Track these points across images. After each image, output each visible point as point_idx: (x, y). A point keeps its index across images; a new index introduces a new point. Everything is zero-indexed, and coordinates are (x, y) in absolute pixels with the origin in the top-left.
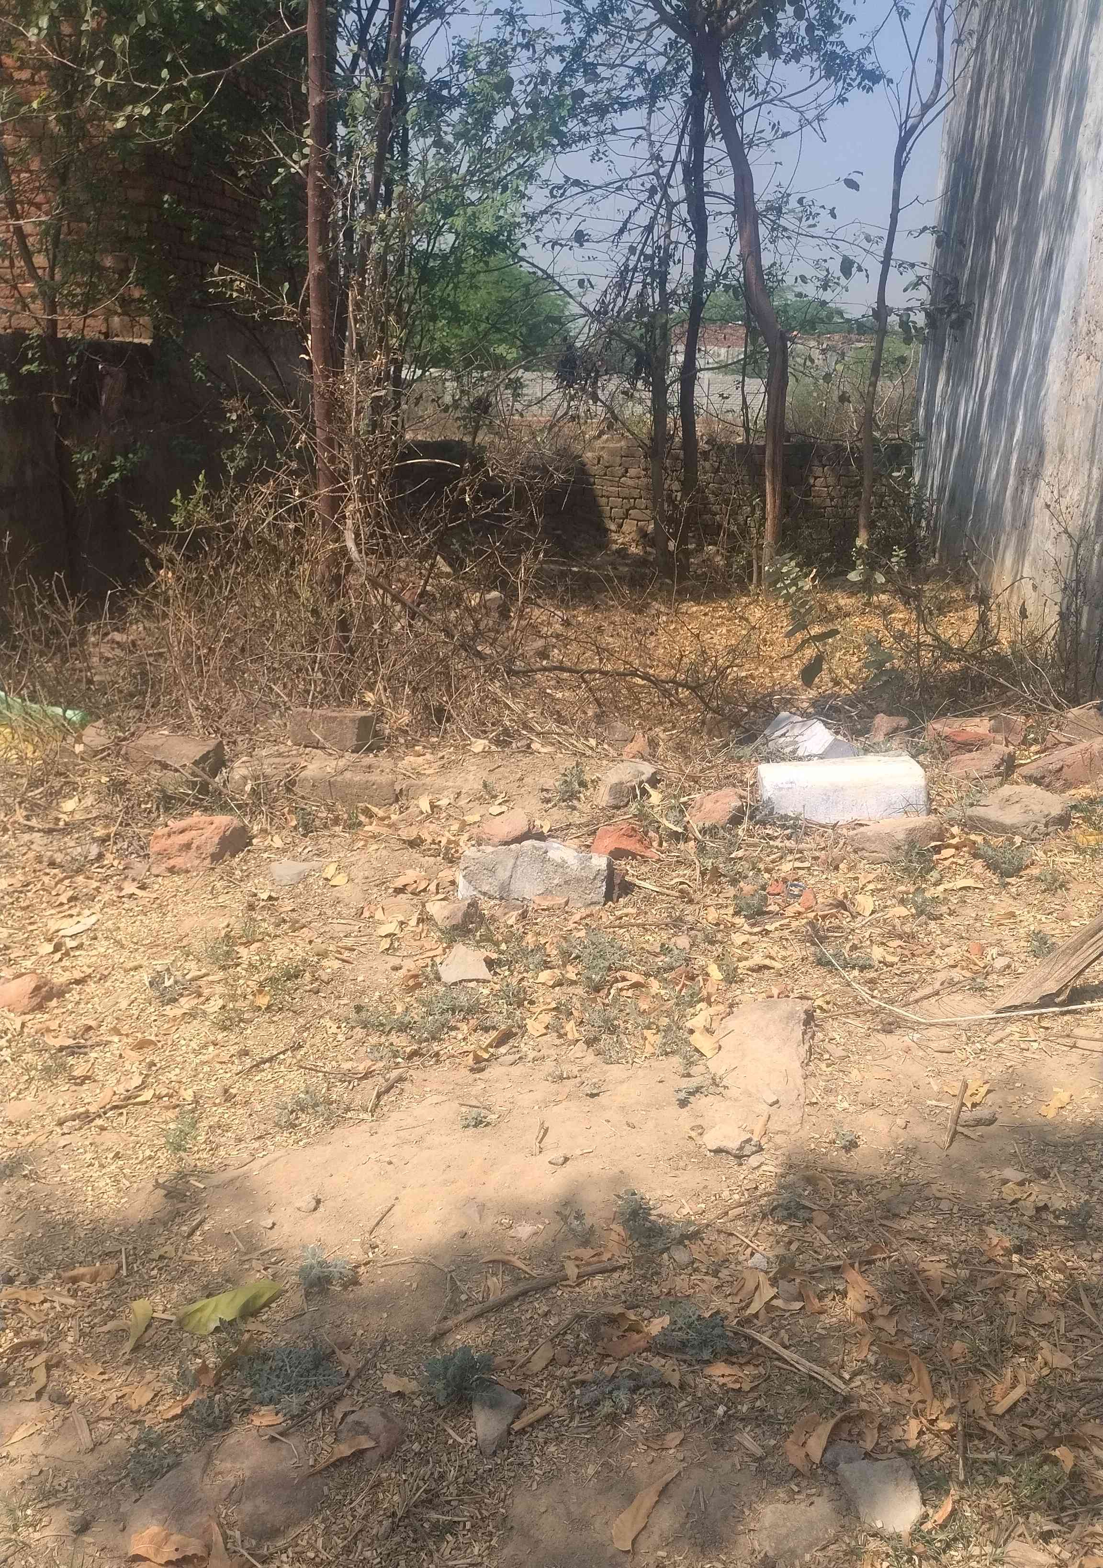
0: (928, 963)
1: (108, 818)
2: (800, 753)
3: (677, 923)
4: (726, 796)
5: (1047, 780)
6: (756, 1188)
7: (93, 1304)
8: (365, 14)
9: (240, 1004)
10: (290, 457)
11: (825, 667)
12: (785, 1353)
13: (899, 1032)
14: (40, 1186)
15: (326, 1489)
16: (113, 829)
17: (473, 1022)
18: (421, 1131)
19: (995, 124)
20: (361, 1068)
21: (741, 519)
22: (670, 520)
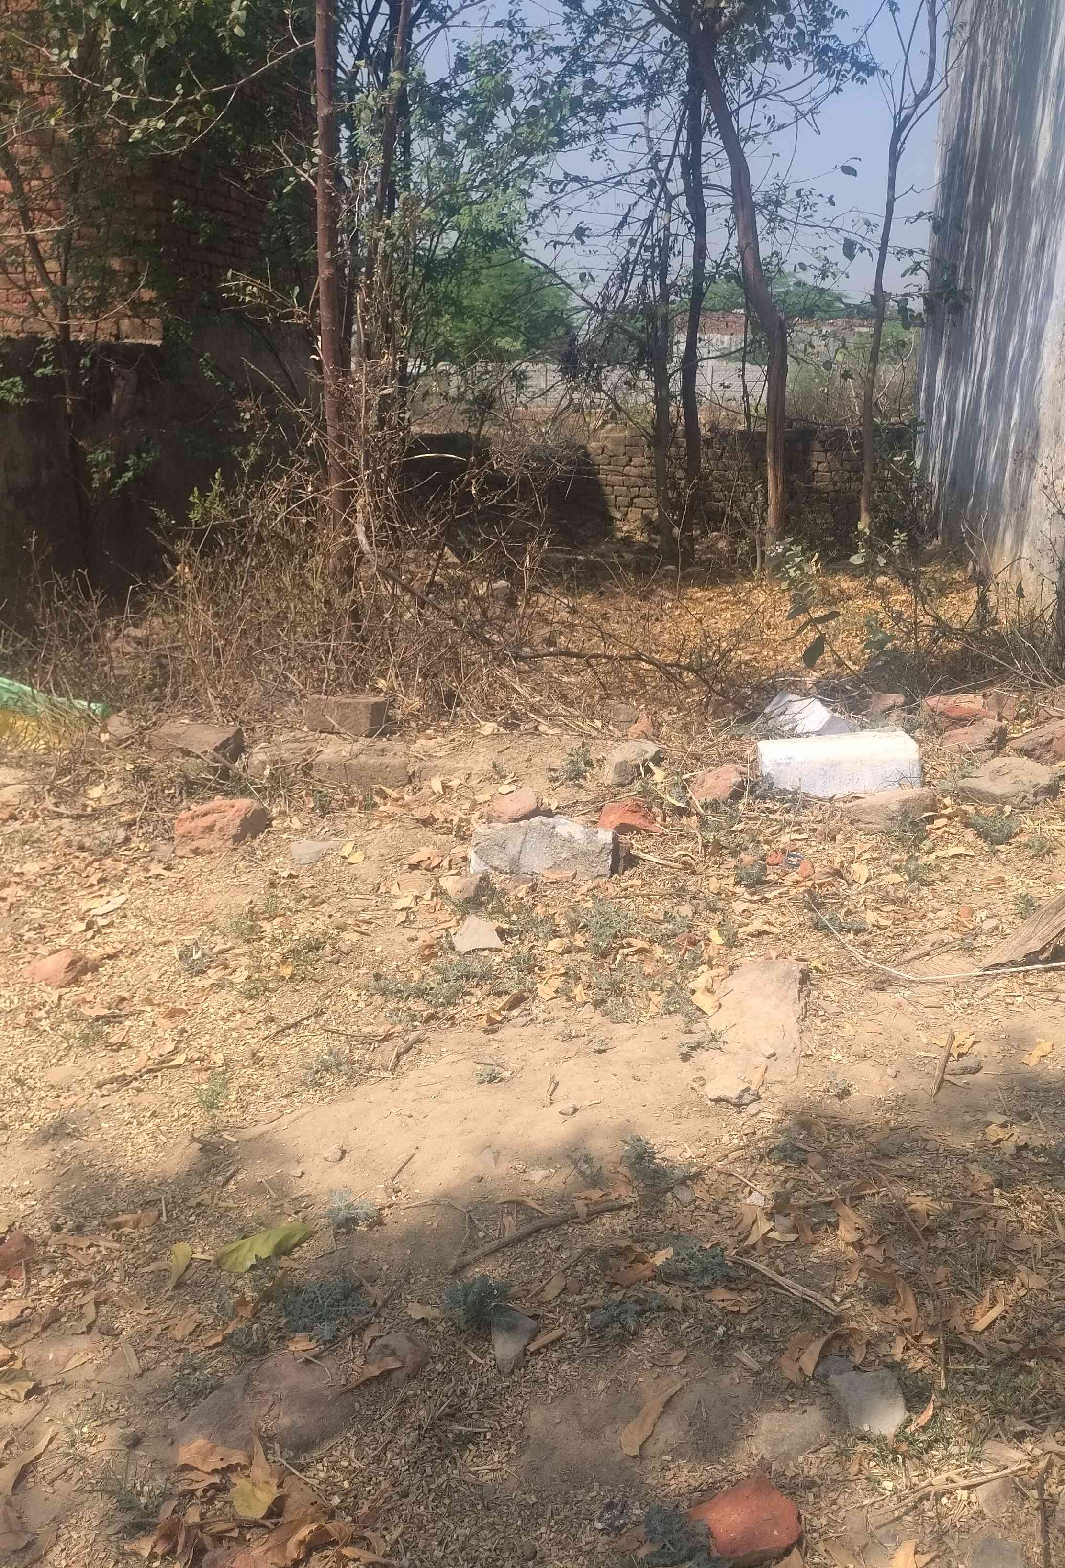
0: (920, 926)
1: (134, 803)
2: (799, 730)
3: (680, 893)
4: (727, 772)
5: (1038, 752)
6: (754, 1133)
7: (137, 1247)
8: (366, 19)
9: (265, 974)
10: (301, 453)
11: (827, 648)
12: (780, 1280)
13: (890, 989)
14: (82, 1143)
15: (357, 1405)
16: (139, 814)
17: (486, 988)
18: (439, 1087)
19: (988, 113)
20: (381, 1031)
21: (744, 504)
22: (675, 507)
